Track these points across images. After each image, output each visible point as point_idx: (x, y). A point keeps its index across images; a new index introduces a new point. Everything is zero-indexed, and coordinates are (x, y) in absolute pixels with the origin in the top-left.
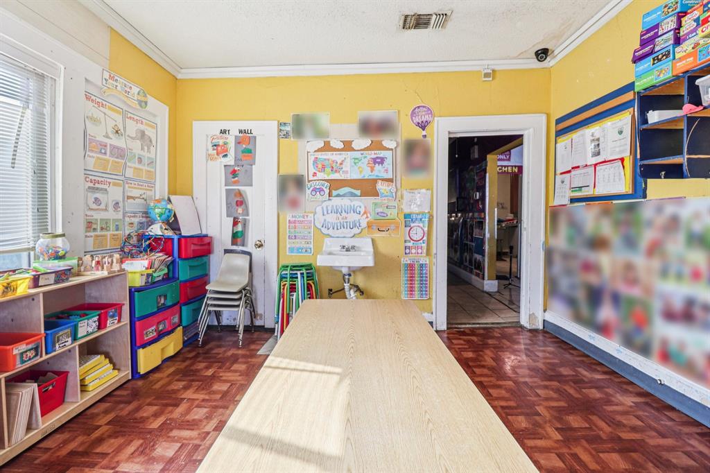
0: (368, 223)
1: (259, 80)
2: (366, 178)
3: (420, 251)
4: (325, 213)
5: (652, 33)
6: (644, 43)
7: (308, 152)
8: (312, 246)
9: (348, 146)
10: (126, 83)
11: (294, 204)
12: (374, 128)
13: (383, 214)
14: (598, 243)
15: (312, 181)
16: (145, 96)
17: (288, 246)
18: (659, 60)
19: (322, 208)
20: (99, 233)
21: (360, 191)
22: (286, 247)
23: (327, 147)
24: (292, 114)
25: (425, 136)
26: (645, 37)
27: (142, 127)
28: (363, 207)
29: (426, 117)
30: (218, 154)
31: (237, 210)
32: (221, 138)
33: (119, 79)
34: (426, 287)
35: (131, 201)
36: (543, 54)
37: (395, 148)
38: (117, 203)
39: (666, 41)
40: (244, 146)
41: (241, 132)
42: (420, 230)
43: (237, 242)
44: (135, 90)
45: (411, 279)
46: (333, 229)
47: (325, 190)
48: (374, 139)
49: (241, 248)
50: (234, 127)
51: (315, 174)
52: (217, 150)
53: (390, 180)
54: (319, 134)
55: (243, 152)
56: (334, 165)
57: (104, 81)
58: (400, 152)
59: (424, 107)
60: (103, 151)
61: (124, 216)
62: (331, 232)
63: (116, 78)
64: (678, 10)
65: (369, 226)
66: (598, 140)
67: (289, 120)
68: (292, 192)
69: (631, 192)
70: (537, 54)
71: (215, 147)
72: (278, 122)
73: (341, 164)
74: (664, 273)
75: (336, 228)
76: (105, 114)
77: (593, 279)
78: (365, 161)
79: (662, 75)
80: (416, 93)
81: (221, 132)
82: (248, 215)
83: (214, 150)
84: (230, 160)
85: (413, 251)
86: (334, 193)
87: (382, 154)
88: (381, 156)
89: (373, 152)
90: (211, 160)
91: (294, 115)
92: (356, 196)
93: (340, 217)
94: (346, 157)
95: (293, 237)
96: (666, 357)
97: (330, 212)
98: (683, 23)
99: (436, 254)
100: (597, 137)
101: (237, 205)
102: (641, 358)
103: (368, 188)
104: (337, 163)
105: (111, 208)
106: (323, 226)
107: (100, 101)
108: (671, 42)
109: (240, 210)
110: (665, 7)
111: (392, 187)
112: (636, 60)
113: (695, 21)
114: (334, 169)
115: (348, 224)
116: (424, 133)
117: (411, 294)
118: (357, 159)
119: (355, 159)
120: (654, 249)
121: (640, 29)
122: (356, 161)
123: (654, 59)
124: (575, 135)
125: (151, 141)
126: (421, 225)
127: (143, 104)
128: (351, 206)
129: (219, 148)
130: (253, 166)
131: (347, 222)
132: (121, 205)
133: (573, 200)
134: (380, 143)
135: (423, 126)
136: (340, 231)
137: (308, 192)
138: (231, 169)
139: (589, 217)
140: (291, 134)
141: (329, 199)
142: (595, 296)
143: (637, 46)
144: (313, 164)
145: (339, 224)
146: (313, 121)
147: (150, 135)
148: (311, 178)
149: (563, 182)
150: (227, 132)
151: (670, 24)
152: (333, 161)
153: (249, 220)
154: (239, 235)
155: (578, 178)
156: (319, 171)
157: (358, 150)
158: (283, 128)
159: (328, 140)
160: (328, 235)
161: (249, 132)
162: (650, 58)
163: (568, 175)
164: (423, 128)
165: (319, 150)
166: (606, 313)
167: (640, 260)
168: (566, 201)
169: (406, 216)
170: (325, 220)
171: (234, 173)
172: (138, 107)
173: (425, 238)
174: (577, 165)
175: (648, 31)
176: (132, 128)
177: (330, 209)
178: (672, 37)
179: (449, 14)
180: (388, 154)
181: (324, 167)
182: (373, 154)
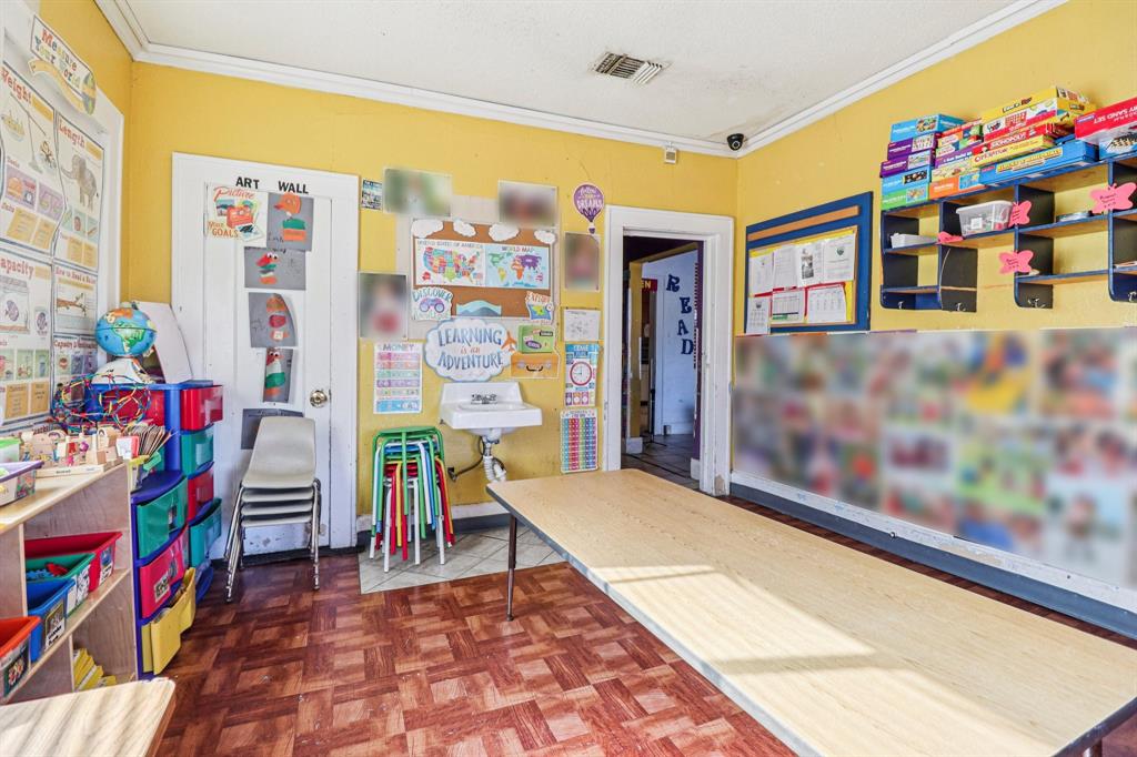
0: (512, 357)
1: (321, 96)
2: (510, 286)
3: (585, 399)
4: (444, 342)
5: (904, 148)
6: (892, 157)
7: (414, 238)
8: (420, 398)
9: (482, 234)
10: (70, 55)
11: (388, 324)
12: (524, 210)
13: (534, 345)
14: (807, 382)
15: (421, 286)
16: (94, 88)
17: (376, 399)
18: (914, 180)
19: (440, 333)
20: (15, 381)
21: (500, 307)
22: (372, 401)
23: (448, 232)
24: (385, 168)
25: (592, 231)
26: (894, 150)
27: (84, 153)
28: (504, 333)
29: (595, 202)
30: (230, 224)
31: (273, 334)
32: (239, 193)
33: (59, 44)
34: (594, 453)
35: (62, 310)
36: (736, 141)
37: (554, 244)
38: (43, 315)
39: (922, 160)
40: (289, 214)
41: (282, 186)
42: (585, 369)
43: (271, 394)
44: (81, 72)
45: (574, 443)
46: (457, 367)
47: (445, 303)
48: (522, 227)
49: (280, 406)
50: (270, 178)
51: (426, 276)
52: (228, 215)
53: (546, 293)
54: (434, 208)
55: (285, 225)
56: (460, 262)
57: (35, 44)
58: (559, 252)
59: (591, 187)
60: (29, 199)
61: (52, 343)
62: (452, 373)
63: (54, 39)
64: (936, 129)
65: (514, 363)
66: (811, 258)
67: (379, 177)
68: (385, 303)
69: (853, 322)
70: (730, 140)
71: (224, 211)
72: (360, 178)
73: (471, 262)
74: (894, 412)
75: (460, 366)
76: (29, 116)
77: (800, 426)
78: (510, 260)
79: (916, 197)
80: (581, 165)
81: (239, 181)
82: (294, 344)
83: (221, 214)
84: (259, 240)
85: (577, 400)
86: (460, 308)
87: (535, 251)
88: (533, 254)
89: (521, 247)
90: (214, 234)
91: (388, 170)
92: (496, 315)
93: (469, 349)
94: (479, 250)
95: (386, 383)
96: (900, 505)
97: (451, 339)
98: (940, 144)
99: (607, 403)
100: (809, 254)
101: (272, 324)
102: (866, 512)
103: (511, 302)
104: (464, 259)
105: (33, 327)
106: (439, 364)
107: (22, 84)
108: (928, 162)
109: (279, 335)
110: (921, 122)
111: (549, 303)
112: (885, 174)
113: (953, 145)
114: (461, 271)
115: (481, 359)
116: (592, 225)
117: (574, 465)
118: (498, 256)
119: (494, 255)
120: (880, 387)
121: (887, 141)
122: (496, 259)
123: (906, 177)
124: (779, 250)
125: (94, 184)
126: (587, 361)
127: (89, 102)
128: (485, 330)
129: (234, 213)
130: (307, 253)
131: (479, 357)
132: (48, 319)
133: (774, 330)
134: (532, 232)
135: (590, 215)
136: (467, 371)
137: (415, 305)
138: (260, 256)
139: (794, 352)
140: (382, 202)
141: (452, 320)
142: (803, 446)
143: (884, 158)
144: (425, 259)
145: (466, 360)
146: (423, 185)
147: (94, 172)
148: (420, 281)
149: (759, 306)
150: (253, 184)
151: (925, 142)
152: (459, 257)
153: (297, 354)
154: (277, 380)
155: (782, 303)
156: (434, 271)
157: (498, 242)
158: (368, 190)
159: (449, 219)
160: (449, 378)
161: (301, 189)
162: (903, 175)
163: (768, 298)
164: (591, 218)
165: (434, 236)
166: (820, 464)
167: (862, 401)
168: (764, 330)
169: (569, 347)
170: (443, 354)
171: (265, 263)
172: (82, 109)
173: (593, 380)
174: (780, 287)
175: (899, 144)
176: (67, 152)
177: (451, 334)
178: (929, 157)
179: (664, 66)
180: (541, 252)
181: (443, 265)
182: (520, 251)
